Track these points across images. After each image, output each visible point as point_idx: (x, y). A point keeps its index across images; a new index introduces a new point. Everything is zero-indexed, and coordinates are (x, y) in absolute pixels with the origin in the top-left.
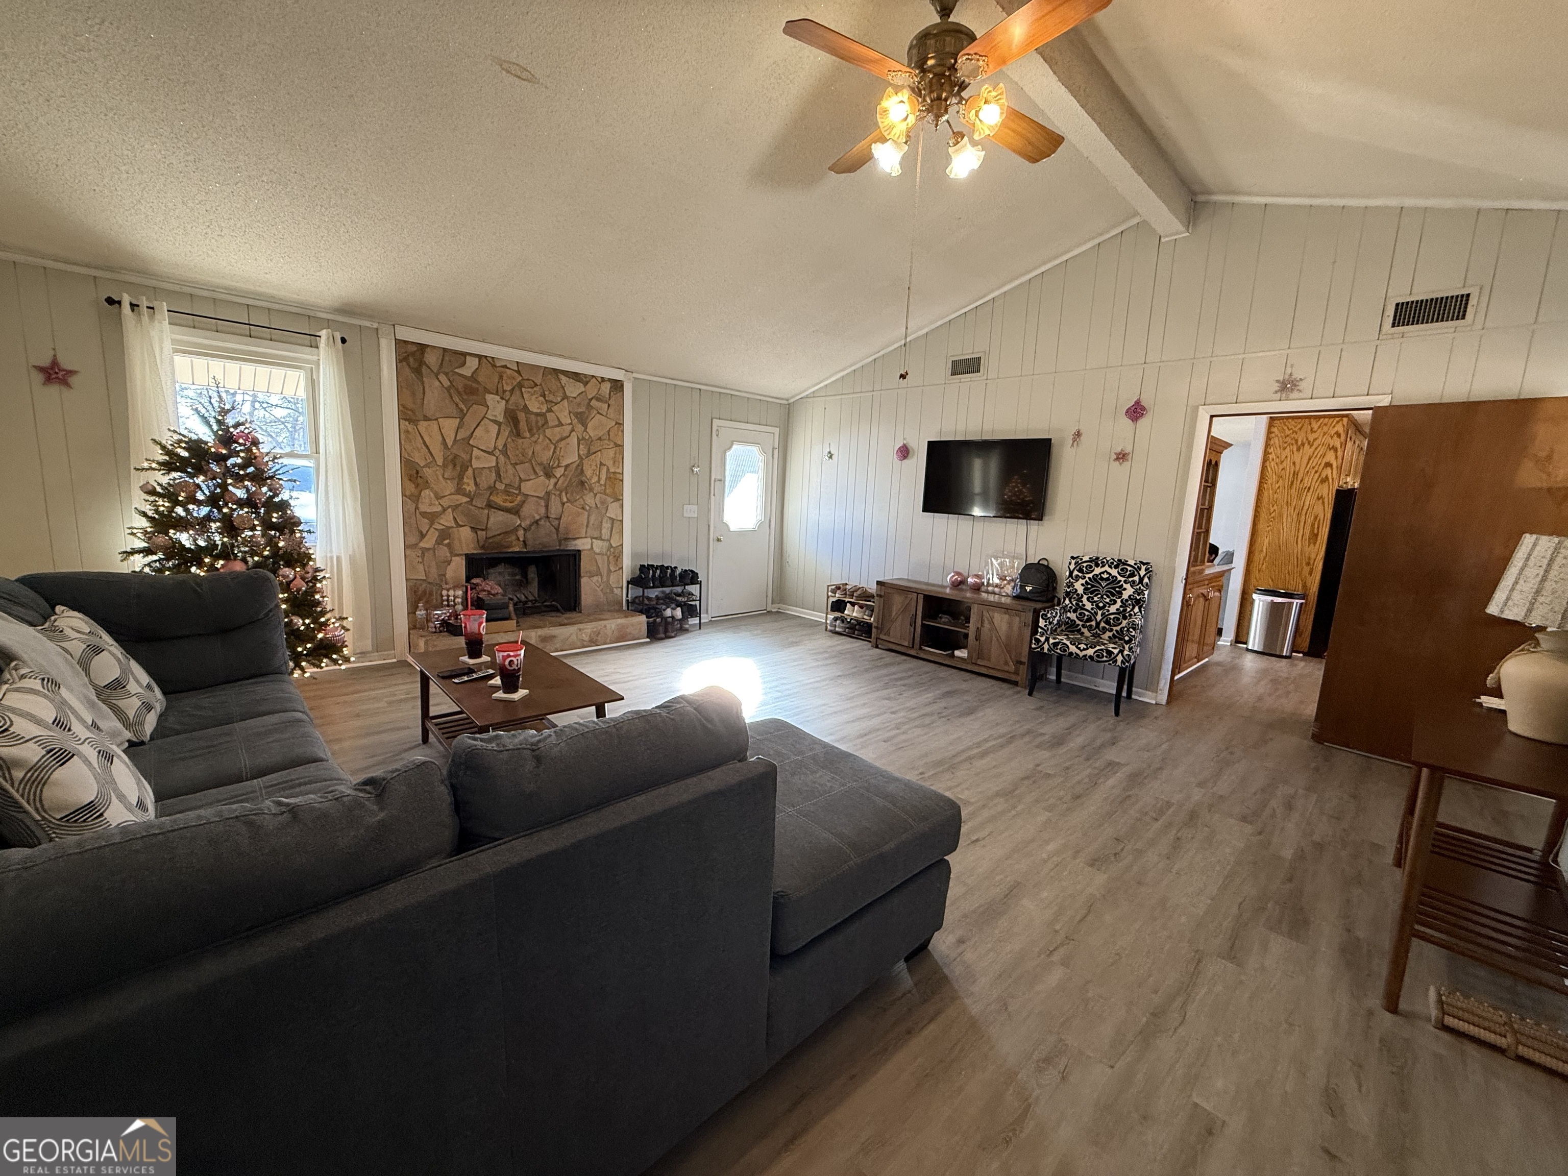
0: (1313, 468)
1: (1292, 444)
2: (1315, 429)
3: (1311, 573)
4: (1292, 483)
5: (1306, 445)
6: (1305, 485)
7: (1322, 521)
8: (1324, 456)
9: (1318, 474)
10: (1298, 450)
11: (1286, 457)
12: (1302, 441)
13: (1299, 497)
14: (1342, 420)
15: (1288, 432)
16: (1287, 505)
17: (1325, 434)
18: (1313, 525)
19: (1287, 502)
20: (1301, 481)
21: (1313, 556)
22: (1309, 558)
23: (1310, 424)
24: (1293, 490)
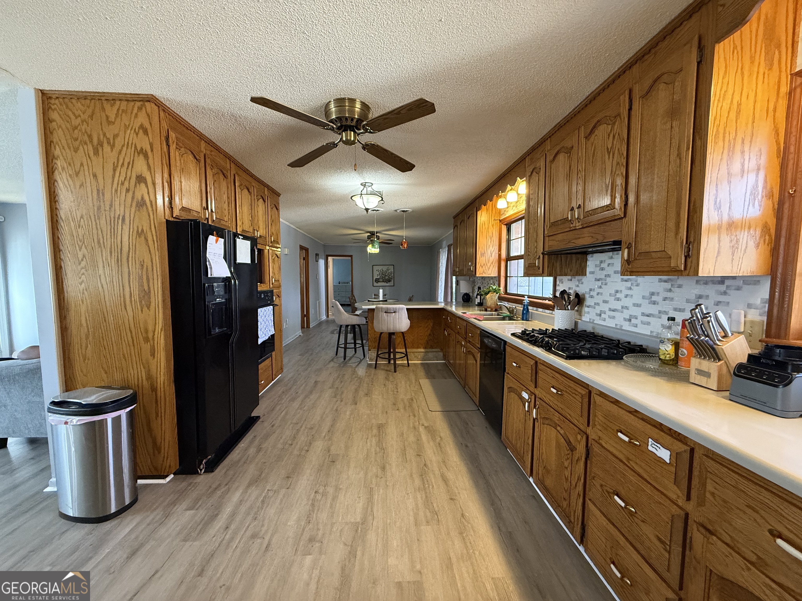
0: (123, 184)
1: (86, 143)
2: (112, 118)
3: (153, 355)
4: (99, 208)
5: (105, 145)
6: (118, 213)
7: (150, 269)
8: (131, 164)
9: (131, 193)
10: (96, 152)
11: (82, 165)
12: (99, 139)
13: (113, 233)
14: (144, 105)
15: (76, 122)
16: (100, 246)
17: (126, 127)
18: (141, 278)
19: (99, 242)
20: (111, 206)
21: (150, 328)
22: (147, 331)
23: (103, 109)
24: (103, 222)
